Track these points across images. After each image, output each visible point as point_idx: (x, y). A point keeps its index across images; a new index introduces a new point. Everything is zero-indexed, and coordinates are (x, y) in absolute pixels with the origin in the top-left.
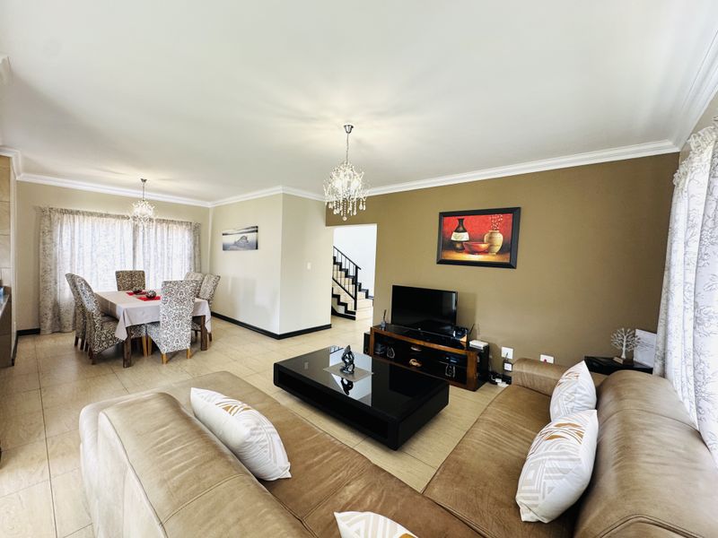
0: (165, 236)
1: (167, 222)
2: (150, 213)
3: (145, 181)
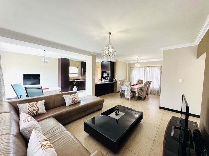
0: (152, 71)
1: (153, 67)
2: (139, 65)
3: (138, 58)
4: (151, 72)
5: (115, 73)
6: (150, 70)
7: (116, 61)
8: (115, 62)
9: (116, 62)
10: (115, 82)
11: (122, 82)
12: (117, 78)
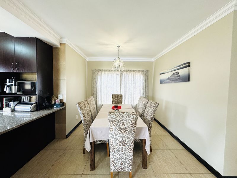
1: (133, 71)
3: (119, 47)
4: (131, 81)
5: (58, 79)
6: (130, 77)
7: (61, 44)
8: (57, 48)
9: (61, 47)
10: (59, 108)
11: (86, 107)
12: (65, 96)
